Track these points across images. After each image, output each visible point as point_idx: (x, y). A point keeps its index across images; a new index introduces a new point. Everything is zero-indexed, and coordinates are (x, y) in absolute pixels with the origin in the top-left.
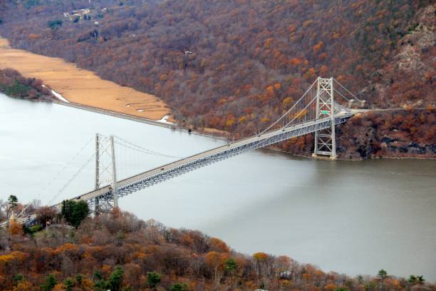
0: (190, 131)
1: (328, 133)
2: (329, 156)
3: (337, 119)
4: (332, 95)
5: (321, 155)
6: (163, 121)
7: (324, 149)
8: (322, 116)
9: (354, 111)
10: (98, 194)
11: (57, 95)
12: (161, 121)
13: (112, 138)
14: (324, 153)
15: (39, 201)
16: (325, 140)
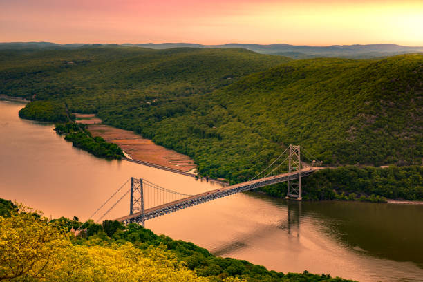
0: (207, 179)
1: (295, 182)
2: (296, 198)
3: (303, 173)
4: (299, 157)
5: (292, 197)
6: (192, 172)
7: (294, 193)
8: (293, 171)
9: (315, 168)
10: (132, 217)
11: (126, 154)
12: (190, 173)
13: (141, 180)
14: (294, 196)
15: (93, 221)
16: (294, 187)
